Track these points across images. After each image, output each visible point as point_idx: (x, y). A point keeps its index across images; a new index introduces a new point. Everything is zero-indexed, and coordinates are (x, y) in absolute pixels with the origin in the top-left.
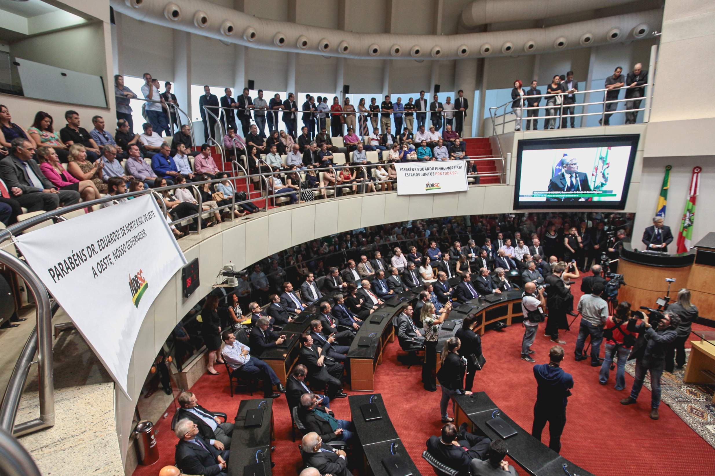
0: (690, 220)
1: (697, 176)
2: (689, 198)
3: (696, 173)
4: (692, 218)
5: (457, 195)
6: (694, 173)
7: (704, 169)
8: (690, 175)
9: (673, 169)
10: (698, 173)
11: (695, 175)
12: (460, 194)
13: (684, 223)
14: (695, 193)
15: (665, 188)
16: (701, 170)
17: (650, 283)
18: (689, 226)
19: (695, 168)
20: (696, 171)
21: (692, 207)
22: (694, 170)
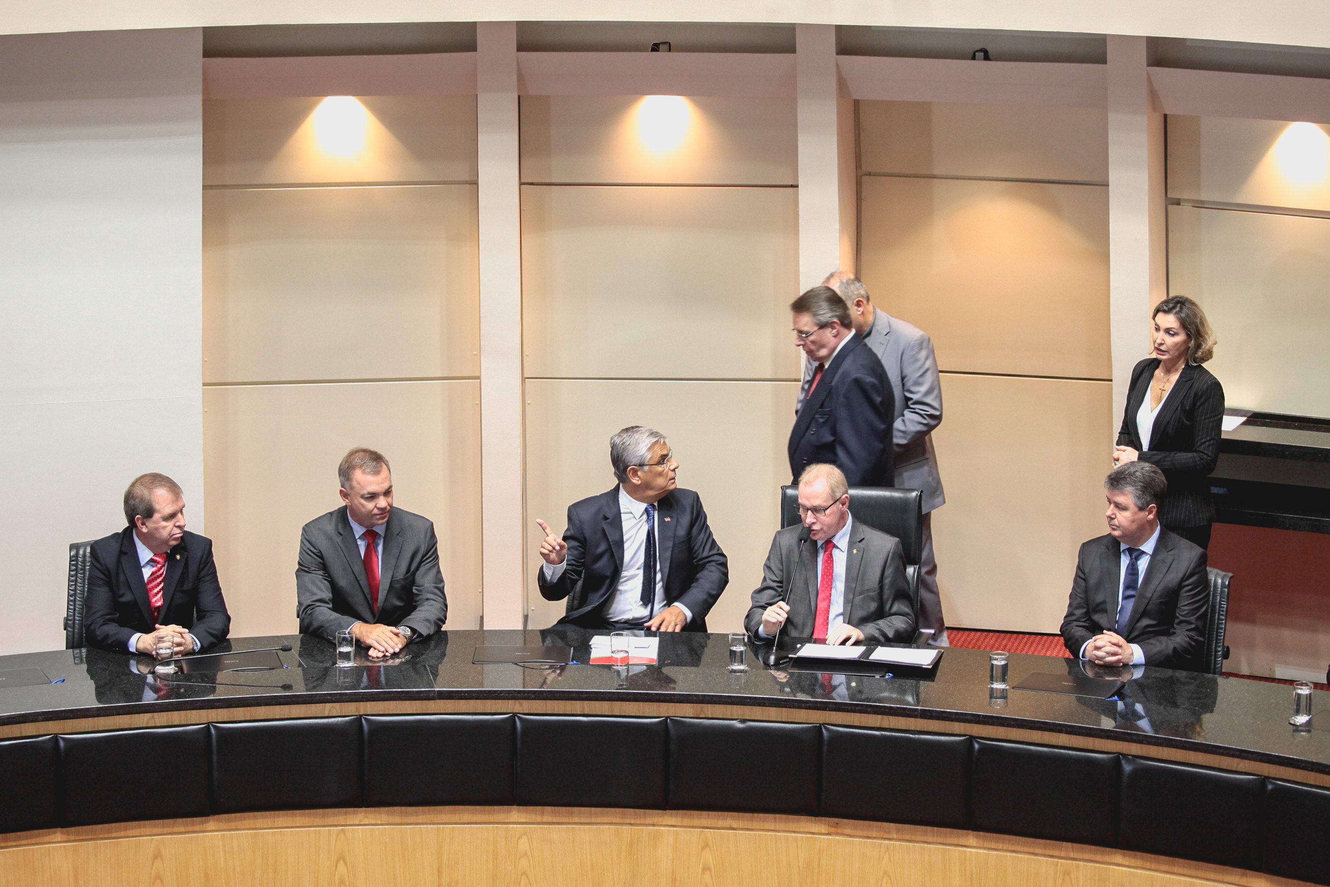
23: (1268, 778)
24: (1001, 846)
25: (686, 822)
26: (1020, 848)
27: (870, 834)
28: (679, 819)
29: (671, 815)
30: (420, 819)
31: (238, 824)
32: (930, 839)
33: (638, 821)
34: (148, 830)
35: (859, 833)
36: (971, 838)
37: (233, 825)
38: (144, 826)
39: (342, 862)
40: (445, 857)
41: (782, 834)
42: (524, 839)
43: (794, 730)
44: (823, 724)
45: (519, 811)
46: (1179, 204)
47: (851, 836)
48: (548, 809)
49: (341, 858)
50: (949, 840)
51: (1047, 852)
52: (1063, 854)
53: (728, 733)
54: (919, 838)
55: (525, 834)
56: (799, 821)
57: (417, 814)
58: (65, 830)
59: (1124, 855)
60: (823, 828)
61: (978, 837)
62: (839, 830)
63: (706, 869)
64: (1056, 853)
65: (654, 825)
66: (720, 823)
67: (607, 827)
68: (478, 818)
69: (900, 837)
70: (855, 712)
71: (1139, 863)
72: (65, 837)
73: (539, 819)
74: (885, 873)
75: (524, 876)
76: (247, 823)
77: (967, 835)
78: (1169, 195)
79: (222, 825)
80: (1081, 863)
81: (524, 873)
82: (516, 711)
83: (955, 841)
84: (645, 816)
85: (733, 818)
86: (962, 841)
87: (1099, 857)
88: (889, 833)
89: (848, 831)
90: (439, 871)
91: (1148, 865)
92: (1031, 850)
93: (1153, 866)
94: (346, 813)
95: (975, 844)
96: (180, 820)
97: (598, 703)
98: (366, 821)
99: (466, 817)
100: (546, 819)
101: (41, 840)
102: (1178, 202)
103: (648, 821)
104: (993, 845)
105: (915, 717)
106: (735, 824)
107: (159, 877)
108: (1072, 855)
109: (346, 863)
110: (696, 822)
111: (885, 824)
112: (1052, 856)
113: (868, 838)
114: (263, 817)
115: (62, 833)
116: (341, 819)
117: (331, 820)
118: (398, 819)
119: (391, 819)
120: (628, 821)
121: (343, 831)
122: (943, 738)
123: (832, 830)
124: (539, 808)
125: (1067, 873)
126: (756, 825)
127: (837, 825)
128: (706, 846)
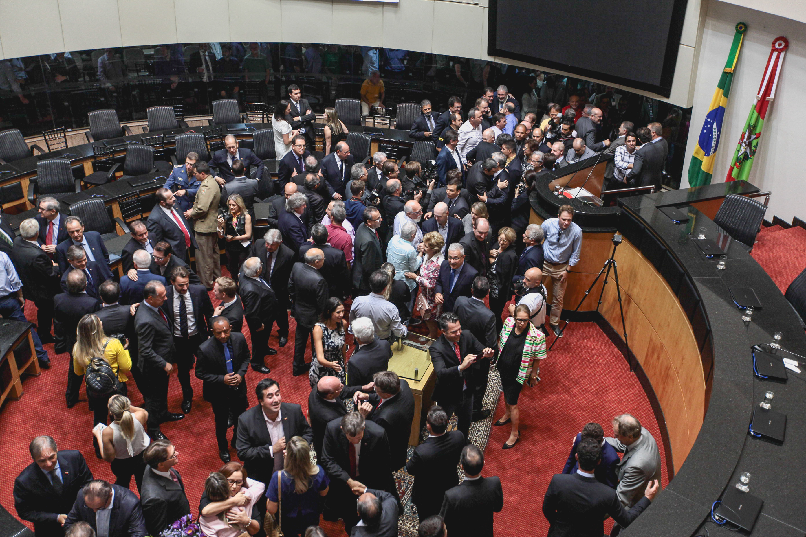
0: (749, 145)
1: (778, 58)
2: (755, 102)
3: (777, 50)
4: (754, 143)
5: (380, 9)
6: (774, 48)
7: (793, 45)
9: (751, 33)
10: (780, 51)
11: (775, 54)
12: (386, 8)
13: (739, 151)
14: (767, 93)
15: (728, 70)
16: (787, 46)
18: (746, 157)
19: (777, 39)
20: (777, 47)
21: (757, 120)
22: (774, 44)
72: (641, 254)
117: (675, 297)
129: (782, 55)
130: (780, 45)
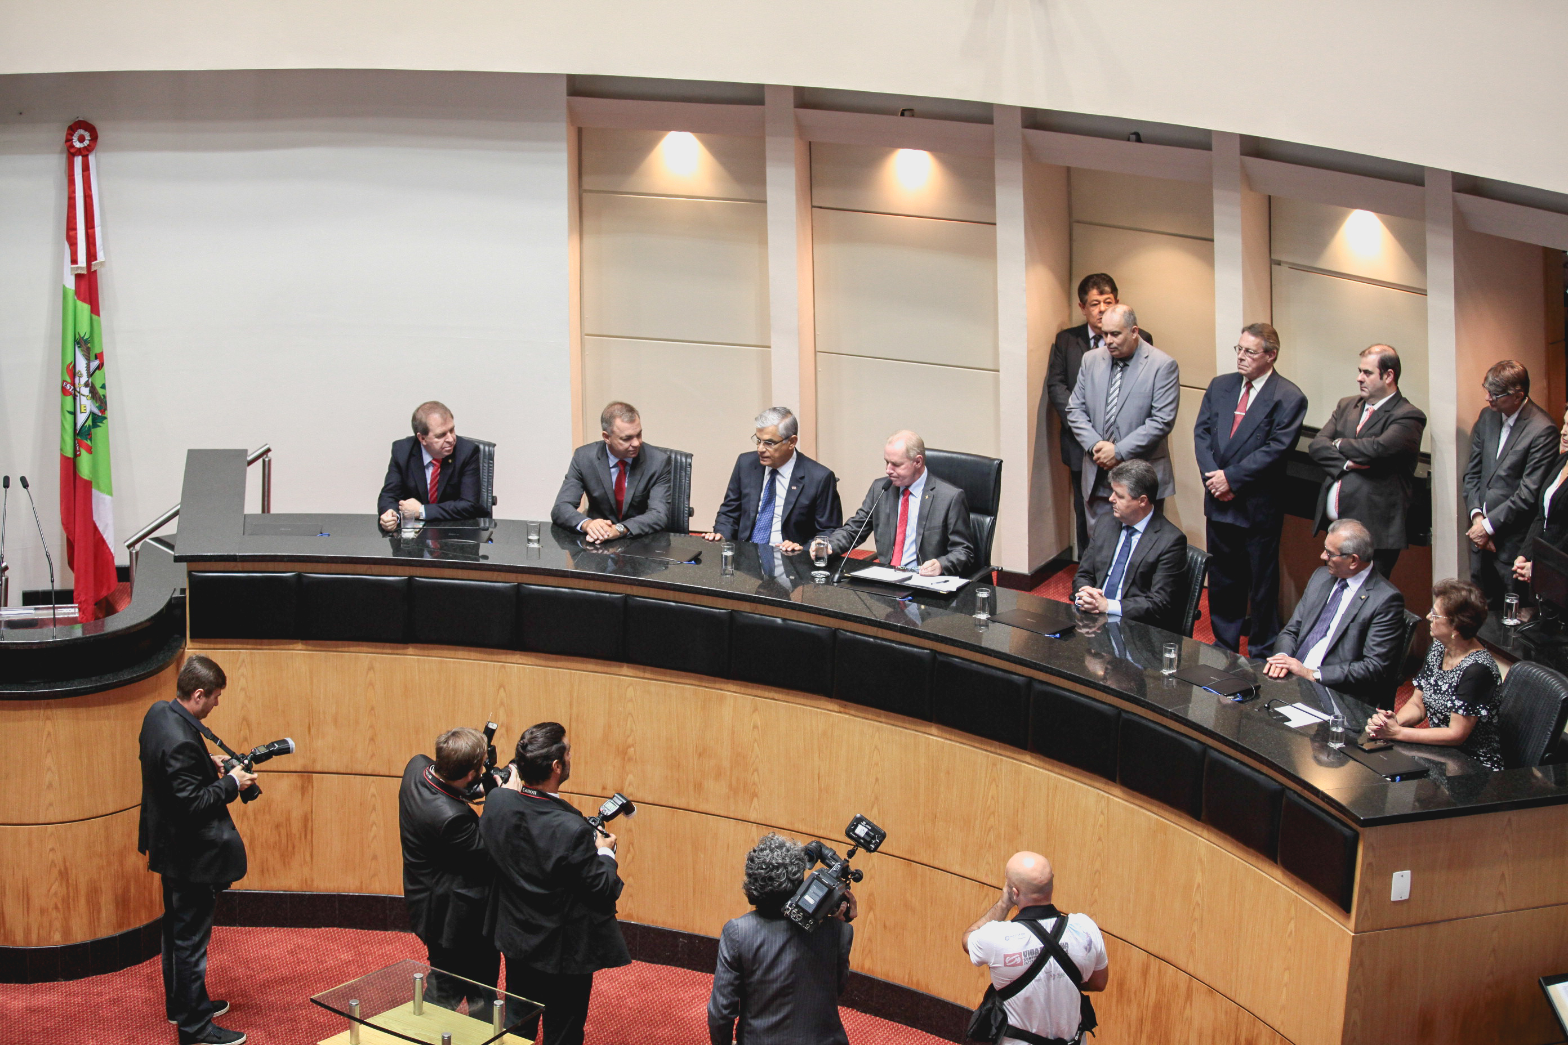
1: (86, 168)
2: (70, 283)
3: (79, 152)
6: (72, 153)
7: (104, 133)
8: (61, 160)
10: (85, 153)
11: (78, 161)
13: (71, 413)
14: (91, 255)
16: (94, 138)
17: (50, 786)
19: (72, 129)
20: (78, 145)
21: (91, 325)
22: (69, 140)
23: (1124, 711)
24: (953, 738)
25: (743, 690)
26: (965, 741)
27: (867, 716)
28: (738, 688)
29: (733, 684)
30: (559, 664)
31: (432, 652)
32: (907, 725)
33: (710, 685)
34: (365, 649)
35: (860, 714)
36: (934, 730)
37: (426, 652)
38: (362, 646)
39: (502, 690)
40: (575, 695)
41: (808, 708)
42: (631, 690)
43: (816, 629)
44: (838, 629)
45: (628, 667)
46: (1279, 264)
47: (855, 716)
48: (648, 668)
49: (502, 686)
50: (918, 728)
51: (983, 747)
52: (993, 750)
53: (773, 628)
54: (899, 724)
55: (631, 684)
56: (820, 700)
57: (556, 660)
58: (304, 642)
59: (1032, 756)
60: (836, 708)
61: (938, 728)
62: (847, 711)
63: (755, 727)
64: (989, 748)
65: (721, 690)
66: (766, 694)
67: (689, 686)
68: (599, 668)
69: (887, 721)
70: (857, 622)
71: (1042, 764)
72: (304, 647)
73: (641, 674)
74: (876, 747)
75: (630, 716)
76: (435, 652)
77: (931, 726)
78: (1273, 257)
79: (417, 652)
80: (1004, 758)
81: (630, 714)
82: (628, 593)
83: (923, 729)
84: (715, 682)
85: (776, 692)
86: (928, 730)
87: (1016, 756)
88: (879, 716)
89: (853, 712)
90: (571, 704)
91: (1047, 766)
92: (973, 744)
93: (1050, 768)
94: (506, 654)
95: (936, 734)
96: (388, 644)
97: (686, 594)
98: (520, 661)
99: (591, 667)
100: (647, 675)
101: (287, 647)
102: (1279, 263)
103: (717, 686)
104: (948, 736)
105: (896, 631)
106: (776, 696)
107: (371, 684)
108: (998, 751)
109: (505, 691)
110: (749, 691)
111: (878, 710)
112: (986, 751)
113: (867, 719)
114: (449, 649)
115: (302, 644)
116: (503, 658)
117: (495, 658)
118: (543, 663)
119: (538, 662)
120: (703, 684)
121: (504, 667)
122: (915, 649)
123: (842, 710)
124: (642, 667)
125: (994, 765)
126: (791, 698)
127: (845, 707)
128: (756, 710)
129: (92, 158)
130: (81, 139)
